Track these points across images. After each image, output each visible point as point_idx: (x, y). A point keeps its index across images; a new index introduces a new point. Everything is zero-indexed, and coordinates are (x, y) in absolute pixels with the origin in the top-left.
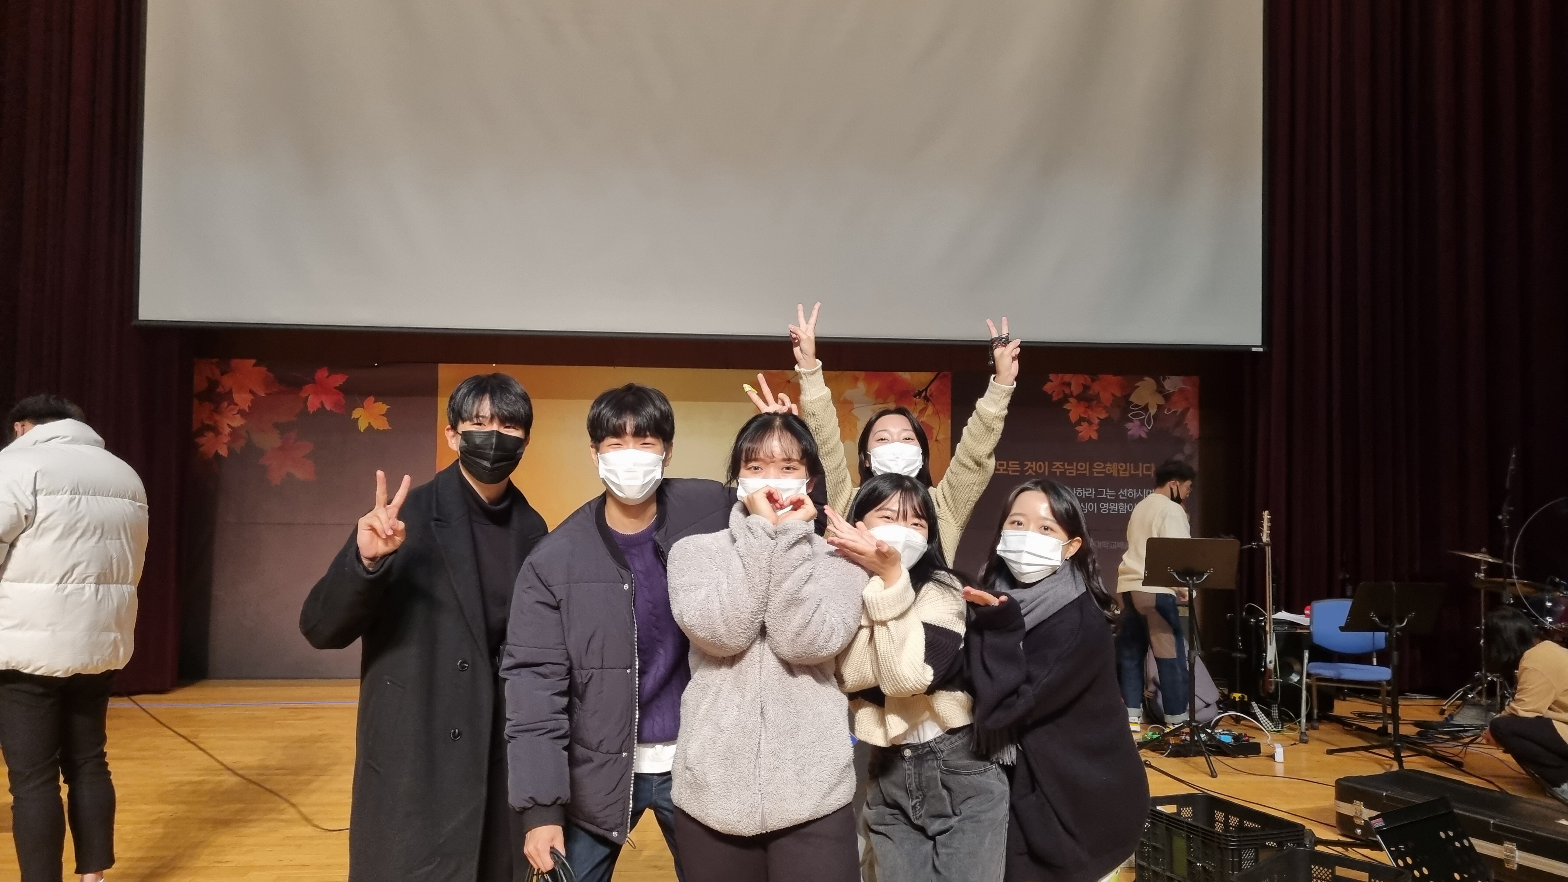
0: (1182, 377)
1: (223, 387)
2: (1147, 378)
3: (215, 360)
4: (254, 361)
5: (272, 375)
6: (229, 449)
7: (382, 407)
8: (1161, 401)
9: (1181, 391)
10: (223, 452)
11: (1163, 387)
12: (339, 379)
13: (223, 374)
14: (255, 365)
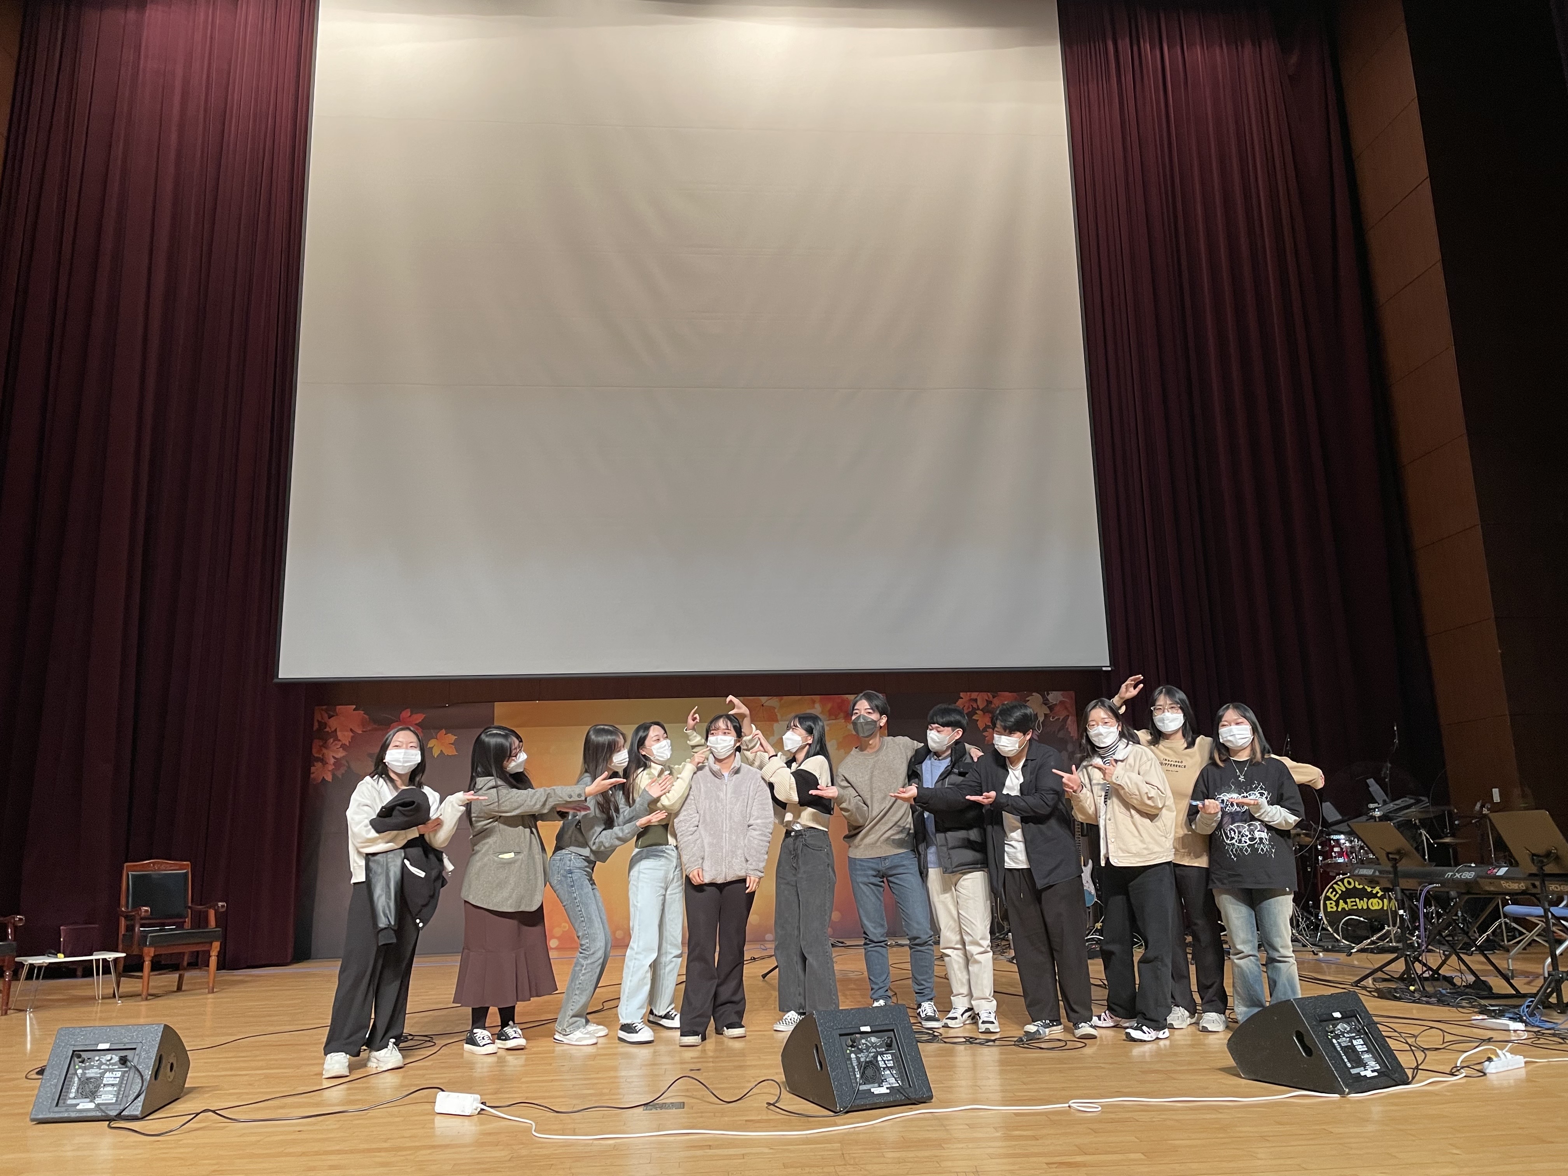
0: (1062, 692)
2: (1034, 694)
3: (324, 707)
4: (355, 706)
6: (334, 775)
7: (452, 738)
8: (1048, 712)
9: (1060, 702)
10: (329, 778)
11: (1047, 700)
12: (419, 718)
14: (354, 710)
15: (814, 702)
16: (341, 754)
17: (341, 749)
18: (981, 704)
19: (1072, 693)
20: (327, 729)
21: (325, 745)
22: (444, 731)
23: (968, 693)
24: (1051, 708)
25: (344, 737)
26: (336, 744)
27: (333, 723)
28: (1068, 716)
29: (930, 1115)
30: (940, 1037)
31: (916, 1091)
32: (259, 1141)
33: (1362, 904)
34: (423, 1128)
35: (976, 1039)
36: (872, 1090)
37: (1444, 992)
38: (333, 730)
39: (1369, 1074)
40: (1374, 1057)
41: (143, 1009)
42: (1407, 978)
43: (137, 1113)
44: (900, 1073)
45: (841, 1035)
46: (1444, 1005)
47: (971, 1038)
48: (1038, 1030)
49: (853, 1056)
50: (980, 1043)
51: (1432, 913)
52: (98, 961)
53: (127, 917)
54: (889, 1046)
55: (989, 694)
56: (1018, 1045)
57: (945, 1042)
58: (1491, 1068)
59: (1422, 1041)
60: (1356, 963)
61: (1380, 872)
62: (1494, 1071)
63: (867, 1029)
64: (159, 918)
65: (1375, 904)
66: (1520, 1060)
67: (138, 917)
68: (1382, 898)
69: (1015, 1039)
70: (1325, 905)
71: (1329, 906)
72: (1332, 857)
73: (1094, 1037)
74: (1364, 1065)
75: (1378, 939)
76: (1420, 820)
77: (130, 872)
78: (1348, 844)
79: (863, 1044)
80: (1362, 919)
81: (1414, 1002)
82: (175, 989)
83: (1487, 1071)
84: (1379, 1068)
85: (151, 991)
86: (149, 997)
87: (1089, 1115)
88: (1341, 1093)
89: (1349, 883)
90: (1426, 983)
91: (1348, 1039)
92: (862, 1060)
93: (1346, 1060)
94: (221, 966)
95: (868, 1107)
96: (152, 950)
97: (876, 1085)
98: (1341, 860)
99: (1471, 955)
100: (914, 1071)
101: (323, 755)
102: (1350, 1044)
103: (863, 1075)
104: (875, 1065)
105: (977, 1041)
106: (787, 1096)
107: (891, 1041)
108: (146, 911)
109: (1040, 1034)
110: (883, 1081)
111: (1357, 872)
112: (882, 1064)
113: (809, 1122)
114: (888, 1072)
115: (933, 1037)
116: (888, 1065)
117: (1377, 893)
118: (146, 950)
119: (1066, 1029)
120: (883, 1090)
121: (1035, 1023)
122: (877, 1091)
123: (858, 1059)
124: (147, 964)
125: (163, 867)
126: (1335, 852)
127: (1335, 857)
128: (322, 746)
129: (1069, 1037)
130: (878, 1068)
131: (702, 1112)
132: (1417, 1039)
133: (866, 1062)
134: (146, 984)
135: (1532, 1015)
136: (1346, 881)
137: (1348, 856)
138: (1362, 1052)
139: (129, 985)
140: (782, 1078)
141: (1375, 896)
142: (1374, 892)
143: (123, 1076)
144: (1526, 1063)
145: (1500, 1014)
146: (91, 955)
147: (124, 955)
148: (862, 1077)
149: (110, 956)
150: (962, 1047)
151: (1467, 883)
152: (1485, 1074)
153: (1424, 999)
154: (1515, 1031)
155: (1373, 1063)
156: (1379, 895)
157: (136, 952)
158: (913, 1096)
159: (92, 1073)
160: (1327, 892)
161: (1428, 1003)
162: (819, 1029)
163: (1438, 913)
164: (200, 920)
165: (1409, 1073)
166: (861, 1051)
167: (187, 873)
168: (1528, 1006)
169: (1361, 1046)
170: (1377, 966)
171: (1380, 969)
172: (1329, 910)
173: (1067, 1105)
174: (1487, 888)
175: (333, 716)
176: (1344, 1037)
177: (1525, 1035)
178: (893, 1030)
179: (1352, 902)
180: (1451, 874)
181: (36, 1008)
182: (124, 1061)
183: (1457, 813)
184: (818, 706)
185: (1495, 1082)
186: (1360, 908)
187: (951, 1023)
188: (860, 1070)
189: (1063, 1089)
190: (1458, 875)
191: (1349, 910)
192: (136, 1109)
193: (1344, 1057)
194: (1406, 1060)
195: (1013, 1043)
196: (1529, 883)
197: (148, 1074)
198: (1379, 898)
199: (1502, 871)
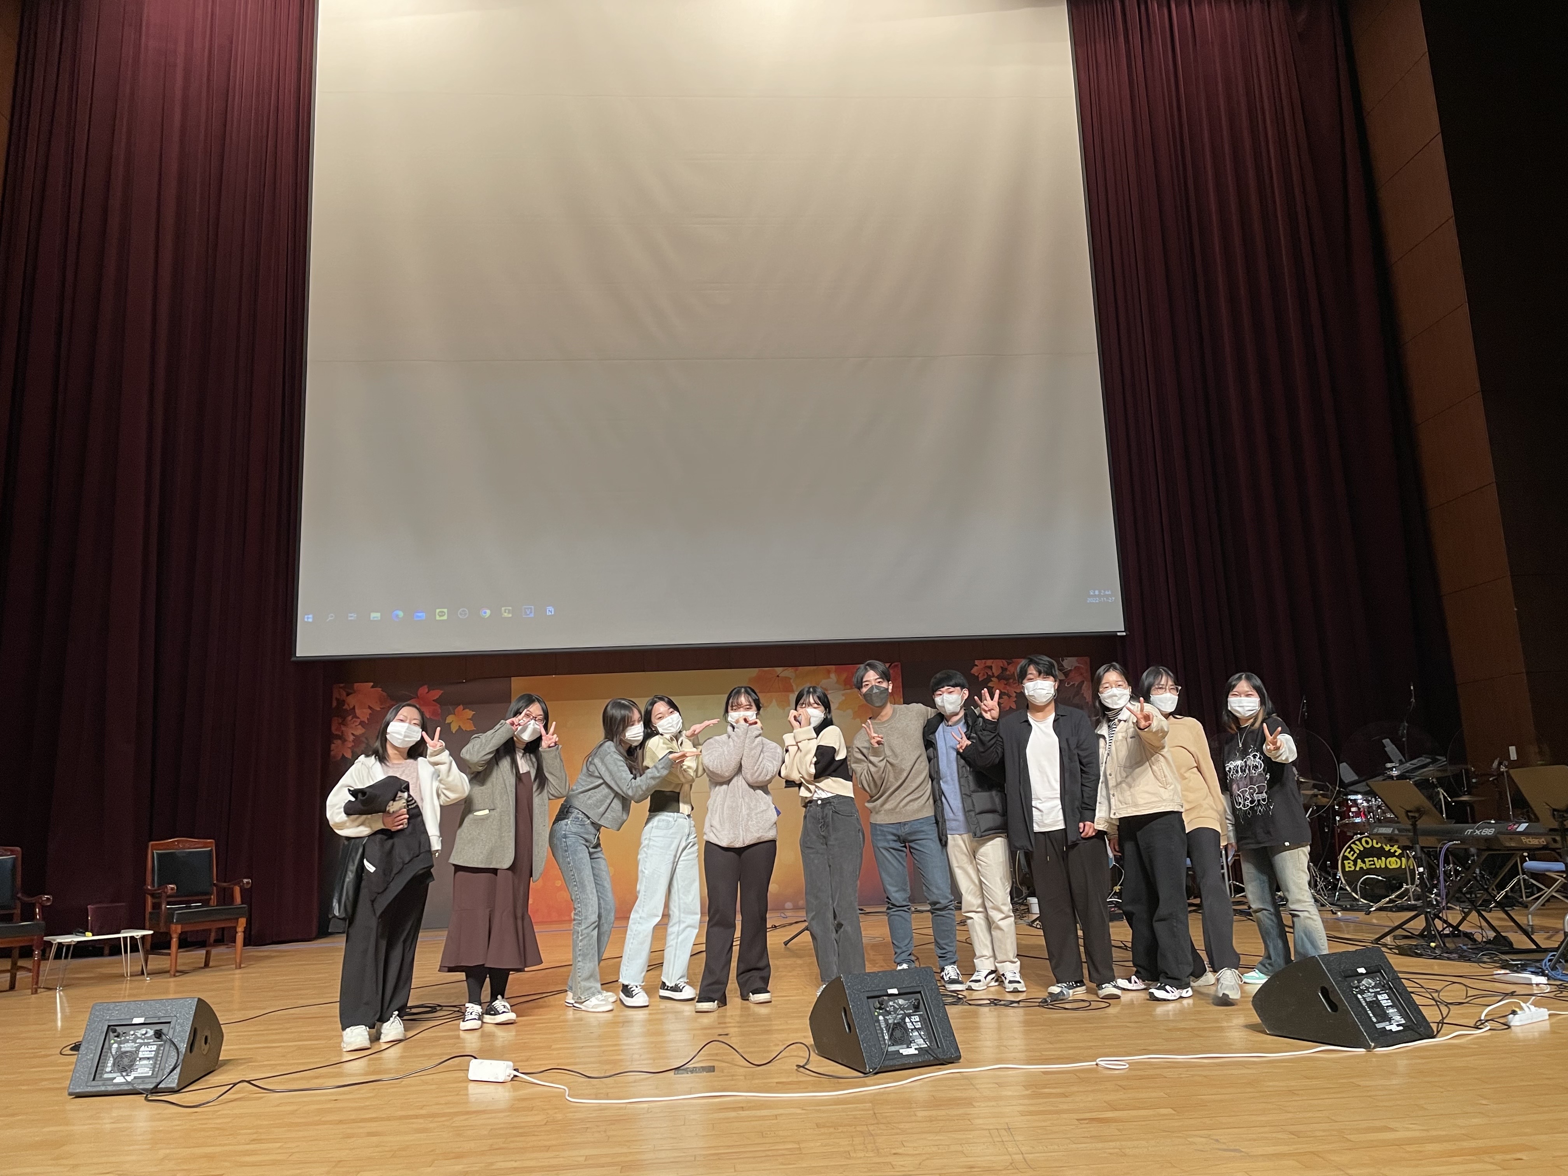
1: (348, 705)
3: (342, 685)
4: (372, 684)
5: (384, 694)
11: (1062, 666)
12: (436, 694)
13: (348, 695)
14: (373, 687)
15: (829, 672)
16: (359, 731)
17: (360, 726)
18: (996, 671)
19: (1087, 659)
20: (346, 707)
21: (344, 723)
22: (461, 707)
23: (984, 661)
24: (1066, 674)
25: (363, 714)
26: (355, 721)
27: (351, 701)
28: (1083, 682)
29: (958, 1074)
30: (965, 1000)
31: (944, 1052)
32: (296, 1110)
33: (1380, 863)
34: (457, 1095)
35: (1000, 1001)
36: (901, 1051)
37: (1465, 947)
38: (351, 707)
39: (1394, 1028)
40: (1399, 1011)
41: (172, 985)
42: (1427, 935)
43: (174, 1085)
44: (928, 1034)
45: (868, 998)
46: (1466, 961)
47: (995, 1000)
48: (1061, 991)
49: (881, 1018)
50: (1004, 1005)
51: (1450, 871)
52: (125, 938)
53: (153, 896)
54: (916, 1008)
55: (1004, 661)
56: (1043, 1006)
57: (970, 1004)
58: (1515, 1021)
59: (1445, 996)
60: (1375, 921)
61: (1398, 830)
62: (1518, 1024)
63: (895, 991)
64: (185, 896)
65: (1393, 863)
66: (1544, 1013)
67: (164, 894)
68: (1400, 857)
69: (1040, 1000)
70: (1343, 865)
71: (1347, 866)
72: (1349, 817)
73: (1117, 997)
74: (1390, 1020)
75: (1396, 897)
76: (1437, 779)
77: (155, 851)
78: (1365, 804)
79: (891, 1006)
80: (1380, 878)
81: (1435, 958)
82: (203, 965)
83: (1512, 1024)
84: (1404, 1022)
85: (179, 968)
86: (177, 974)
87: (1117, 1072)
88: (1367, 1047)
89: (1367, 842)
90: (1446, 940)
91: (1373, 994)
92: (890, 1021)
93: (1371, 1015)
94: (247, 942)
95: (897, 1068)
96: (179, 927)
97: (905, 1046)
98: (1358, 820)
99: (1490, 912)
100: (942, 1032)
101: (342, 732)
102: (1375, 999)
103: (891, 1036)
104: (902, 1027)
105: (1002, 1003)
106: (815, 1057)
107: (919, 1003)
108: (172, 889)
109: (1064, 994)
110: (911, 1043)
111: (1375, 830)
112: (910, 1026)
113: (838, 1083)
114: (916, 1033)
115: (958, 1000)
116: (917, 1027)
117: (1395, 851)
118: (173, 927)
119: (1089, 991)
120: (912, 1051)
121: (1059, 985)
122: (905, 1051)
123: (886, 1020)
124: (175, 941)
125: (187, 845)
126: (1353, 812)
127: (1353, 817)
128: (340, 724)
129: (1093, 997)
130: (906, 1029)
131: (733, 1076)
132: (1441, 994)
133: (894, 1024)
134: (174, 961)
135: (1554, 968)
136: (1363, 841)
137: (1366, 816)
138: (1387, 1006)
139: (157, 962)
140: (810, 1041)
141: (1393, 855)
142: (1392, 851)
143: (158, 1049)
144: (1550, 1015)
145: (1523, 968)
146: (119, 933)
147: (151, 932)
148: (890, 1039)
149: (138, 934)
150: (986, 1009)
151: (1487, 839)
152: (1509, 1027)
153: (1445, 955)
154: (1537, 985)
155: (1398, 1018)
156: (1397, 854)
157: (163, 929)
158: (940, 1056)
159: (128, 1047)
160: (1345, 852)
161: (1449, 959)
162: (847, 992)
163: (1456, 871)
164: (226, 897)
165: (1434, 1026)
166: (889, 1013)
167: (211, 850)
168: (1550, 960)
169: (1386, 1001)
170: (1397, 924)
171: (1400, 926)
172: (1347, 869)
173: (1095, 1063)
174: (1508, 844)
175: (351, 694)
176: (1369, 992)
177: (1548, 989)
178: (920, 992)
179: (1370, 861)
180: (1471, 830)
181: (66, 986)
182: (158, 1035)
183: (1474, 772)
184: (833, 676)
185: (1521, 1035)
186: (1378, 867)
187: (974, 986)
188: (888, 1032)
189: (1090, 1048)
190: (1478, 832)
191: (1367, 869)
192: (172, 1082)
193: (1369, 1012)
194: (1431, 1014)
195: (1038, 1004)
196: (1549, 838)
197: (183, 1047)
198: (1397, 857)
199: (1522, 827)
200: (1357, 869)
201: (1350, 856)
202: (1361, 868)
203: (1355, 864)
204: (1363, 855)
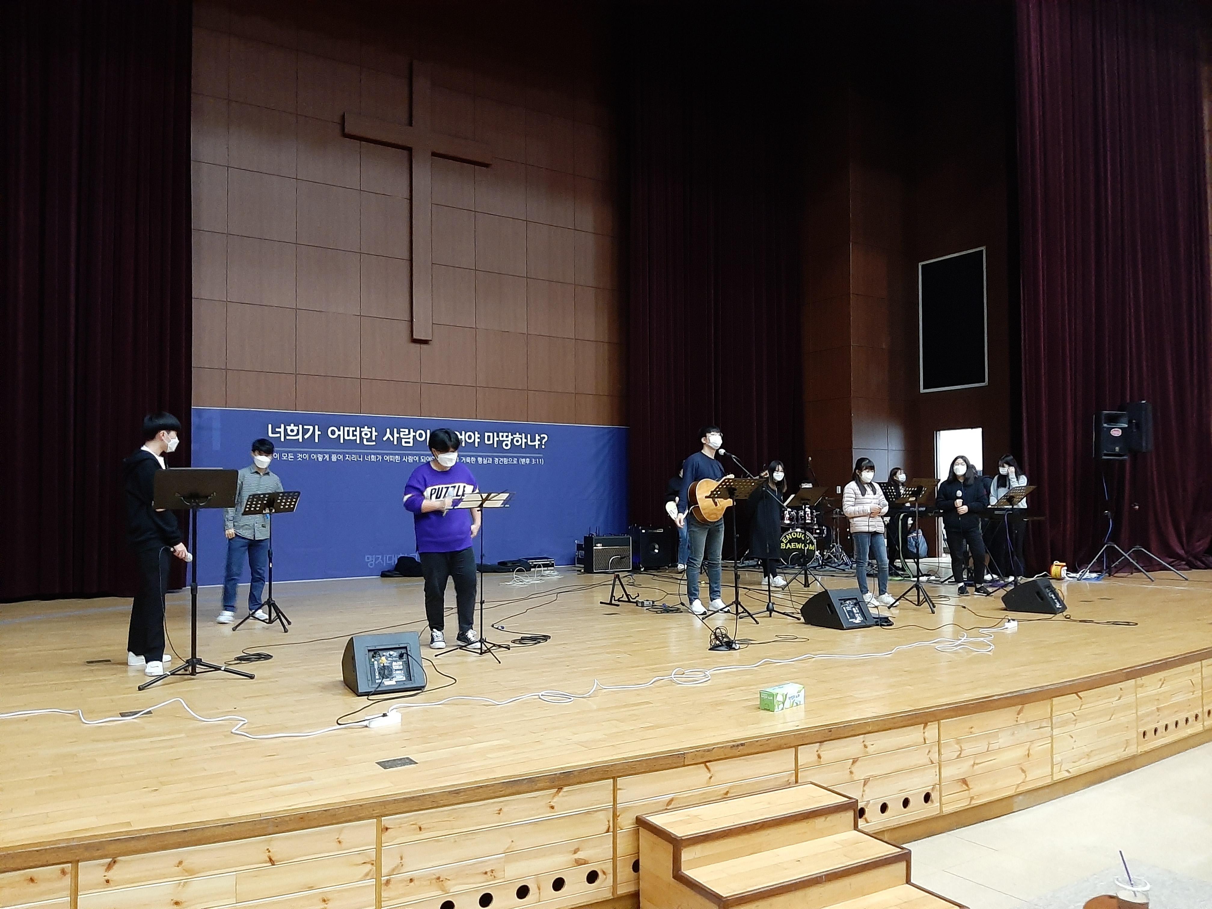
200: (787, 548)
201: (784, 541)
202: (789, 548)
203: (786, 546)
204: (790, 542)
